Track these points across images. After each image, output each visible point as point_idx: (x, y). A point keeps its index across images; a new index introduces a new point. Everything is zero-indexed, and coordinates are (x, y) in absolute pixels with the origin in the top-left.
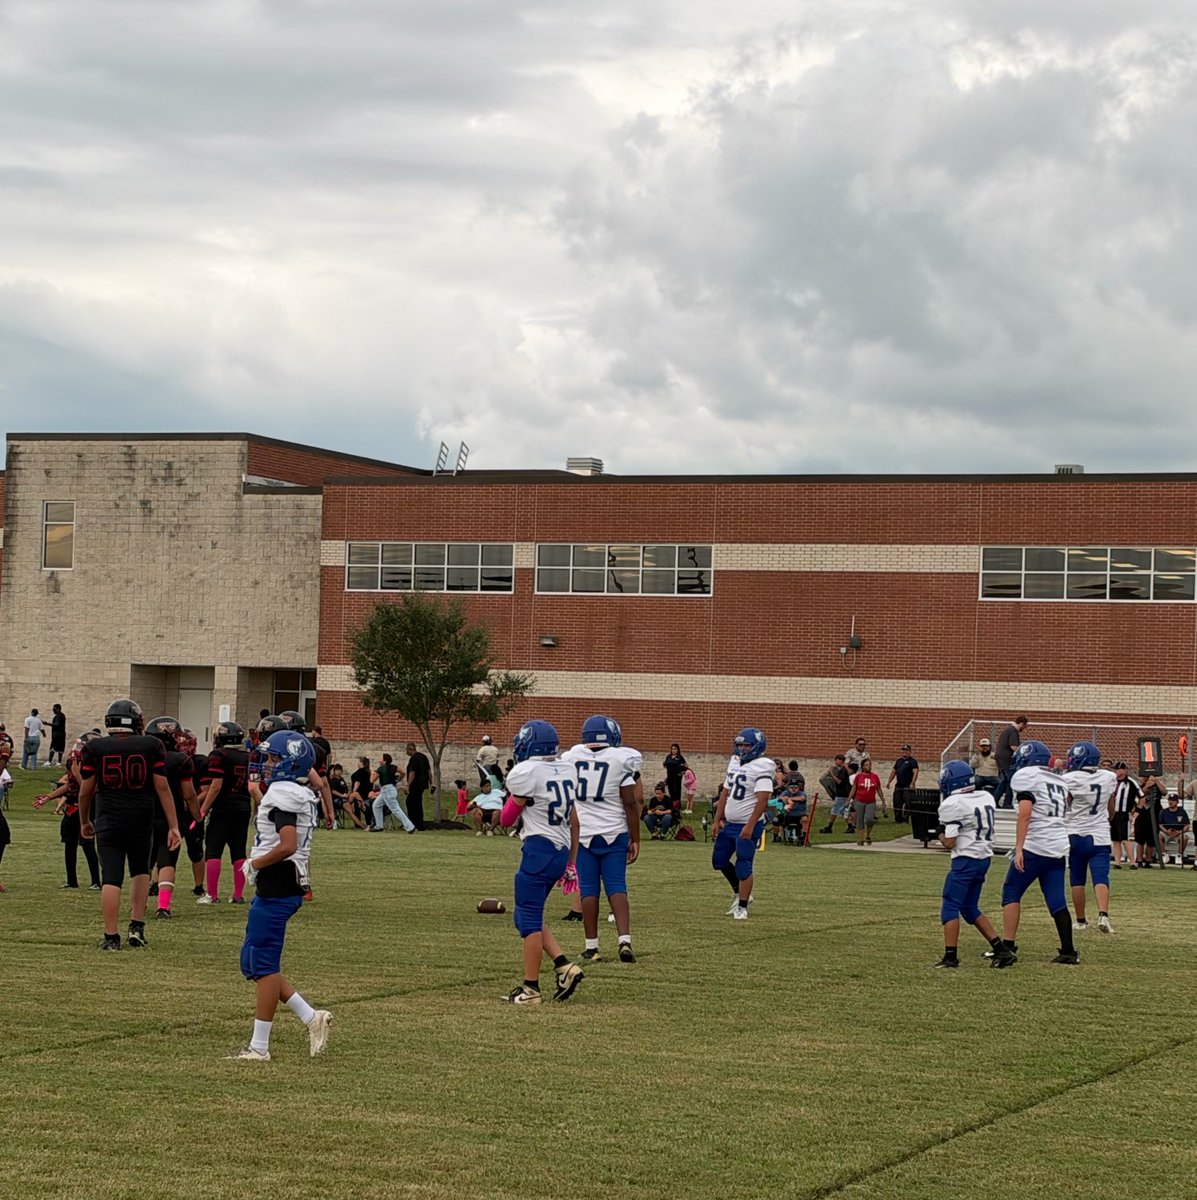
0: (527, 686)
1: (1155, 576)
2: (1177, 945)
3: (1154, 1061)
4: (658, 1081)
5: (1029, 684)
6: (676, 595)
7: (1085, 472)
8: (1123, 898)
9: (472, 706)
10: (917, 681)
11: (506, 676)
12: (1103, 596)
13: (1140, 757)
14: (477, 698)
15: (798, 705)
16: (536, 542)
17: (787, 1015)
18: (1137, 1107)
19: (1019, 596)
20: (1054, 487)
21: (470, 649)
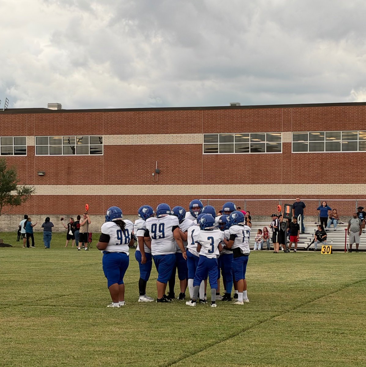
0: (32, 191)
1: (267, 143)
2: (269, 283)
3: (251, 330)
4: (55, 349)
5: (222, 185)
6: (89, 155)
7: (241, 105)
8: (253, 265)
9: (11, 199)
10: (181, 185)
11: (24, 187)
12: (248, 151)
13: (285, 211)
14: (12, 196)
15: (137, 195)
16: (35, 136)
17: (113, 318)
18: (240, 350)
19: (217, 152)
20: (230, 111)
21: (8, 178)
